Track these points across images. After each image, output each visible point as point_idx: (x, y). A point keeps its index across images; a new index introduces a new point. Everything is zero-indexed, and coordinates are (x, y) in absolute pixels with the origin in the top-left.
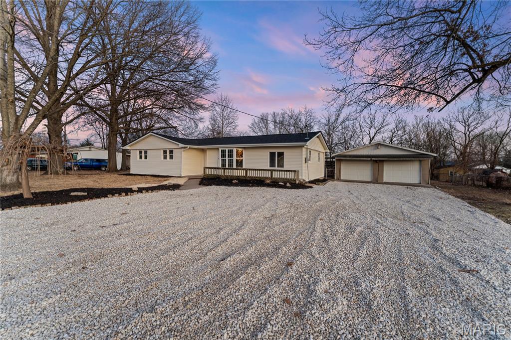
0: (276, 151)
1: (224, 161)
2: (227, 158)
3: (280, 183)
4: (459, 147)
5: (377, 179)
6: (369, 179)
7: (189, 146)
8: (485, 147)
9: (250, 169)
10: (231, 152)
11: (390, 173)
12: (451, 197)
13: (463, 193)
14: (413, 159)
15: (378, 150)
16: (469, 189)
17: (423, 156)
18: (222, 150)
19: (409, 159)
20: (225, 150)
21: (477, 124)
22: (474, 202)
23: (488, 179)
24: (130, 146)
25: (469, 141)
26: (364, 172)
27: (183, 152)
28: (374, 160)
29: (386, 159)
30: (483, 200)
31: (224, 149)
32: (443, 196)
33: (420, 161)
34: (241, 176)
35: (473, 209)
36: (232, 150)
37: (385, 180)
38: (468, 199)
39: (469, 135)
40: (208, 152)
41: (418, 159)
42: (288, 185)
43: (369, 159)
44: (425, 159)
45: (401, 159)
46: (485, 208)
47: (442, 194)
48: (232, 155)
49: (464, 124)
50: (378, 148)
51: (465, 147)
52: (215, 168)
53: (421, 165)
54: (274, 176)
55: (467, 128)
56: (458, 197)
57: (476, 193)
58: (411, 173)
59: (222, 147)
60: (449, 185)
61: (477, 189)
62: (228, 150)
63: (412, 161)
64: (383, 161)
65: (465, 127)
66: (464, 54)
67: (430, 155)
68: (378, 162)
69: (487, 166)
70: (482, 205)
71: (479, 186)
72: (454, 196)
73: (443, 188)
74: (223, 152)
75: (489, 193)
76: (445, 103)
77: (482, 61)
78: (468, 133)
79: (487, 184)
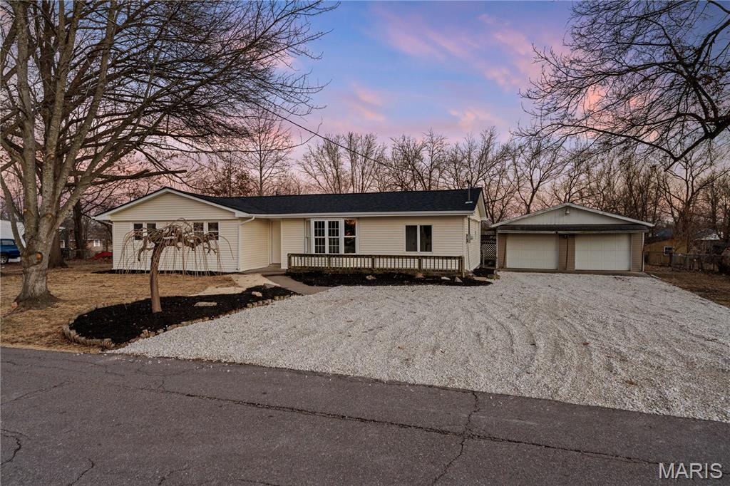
0: (418, 224)
1: (320, 242)
2: (327, 237)
3: (443, 278)
4: (676, 202)
5: (565, 266)
6: (552, 266)
7: (254, 216)
8: (714, 202)
9: (380, 256)
10: (334, 225)
11: (587, 255)
12: (677, 288)
13: (689, 284)
14: (620, 232)
15: (565, 217)
16: (697, 276)
17: (634, 226)
18: (316, 223)
19: (614, 232)
20: (323, 222)
21: (705, 164)
22: (707, 293)
23: (722, 259)
24: (111, 215)
25: (693, 194)
26: (545, 254)
27: (240, 227)
28: (560, 235)
29: (579, 232)
30: (716, 291)
31: (321, 220)
32: (667, 287)
33: (630, 235)
34: (364, 268)
35: (706, 301)
36: (338, 222)
37: (577, 267)
38: (698, 291)
39: (692, 182)
40: (283, 226)
41: (626, 232)
42: (458, 280)
43: (554, 232)
44: (637, 231)
45: (603, 232)
46: (717, 300)
47: (664, 285)
48: (337, 231)
49: (684, 164)
50: (566, 214)
51: (687, 203)
52: (301, 255)
53: (630, 240)
54: (424, 267)
55: (689, 170)
56: (686, 289)
57: (706, 282)
58: (616, 254)
59: (314, 217)
60: (667, 270)
61: (707, 276)
62: (330, 222)
63: (618, 234)
64: (573, 235)
65: (687, 169)
66: (696, 102)
67: (644, 225)
68: (566, 236)
69: (719, 236)
70: (715, 297)
71: (710, 271)
72: (680, 287)
73: (662, 277)
74: (319, 225)
75: (722, 281)
76: (672, 160)
77: (716, 113)
78: (691, 179)
79: (720, 268)
